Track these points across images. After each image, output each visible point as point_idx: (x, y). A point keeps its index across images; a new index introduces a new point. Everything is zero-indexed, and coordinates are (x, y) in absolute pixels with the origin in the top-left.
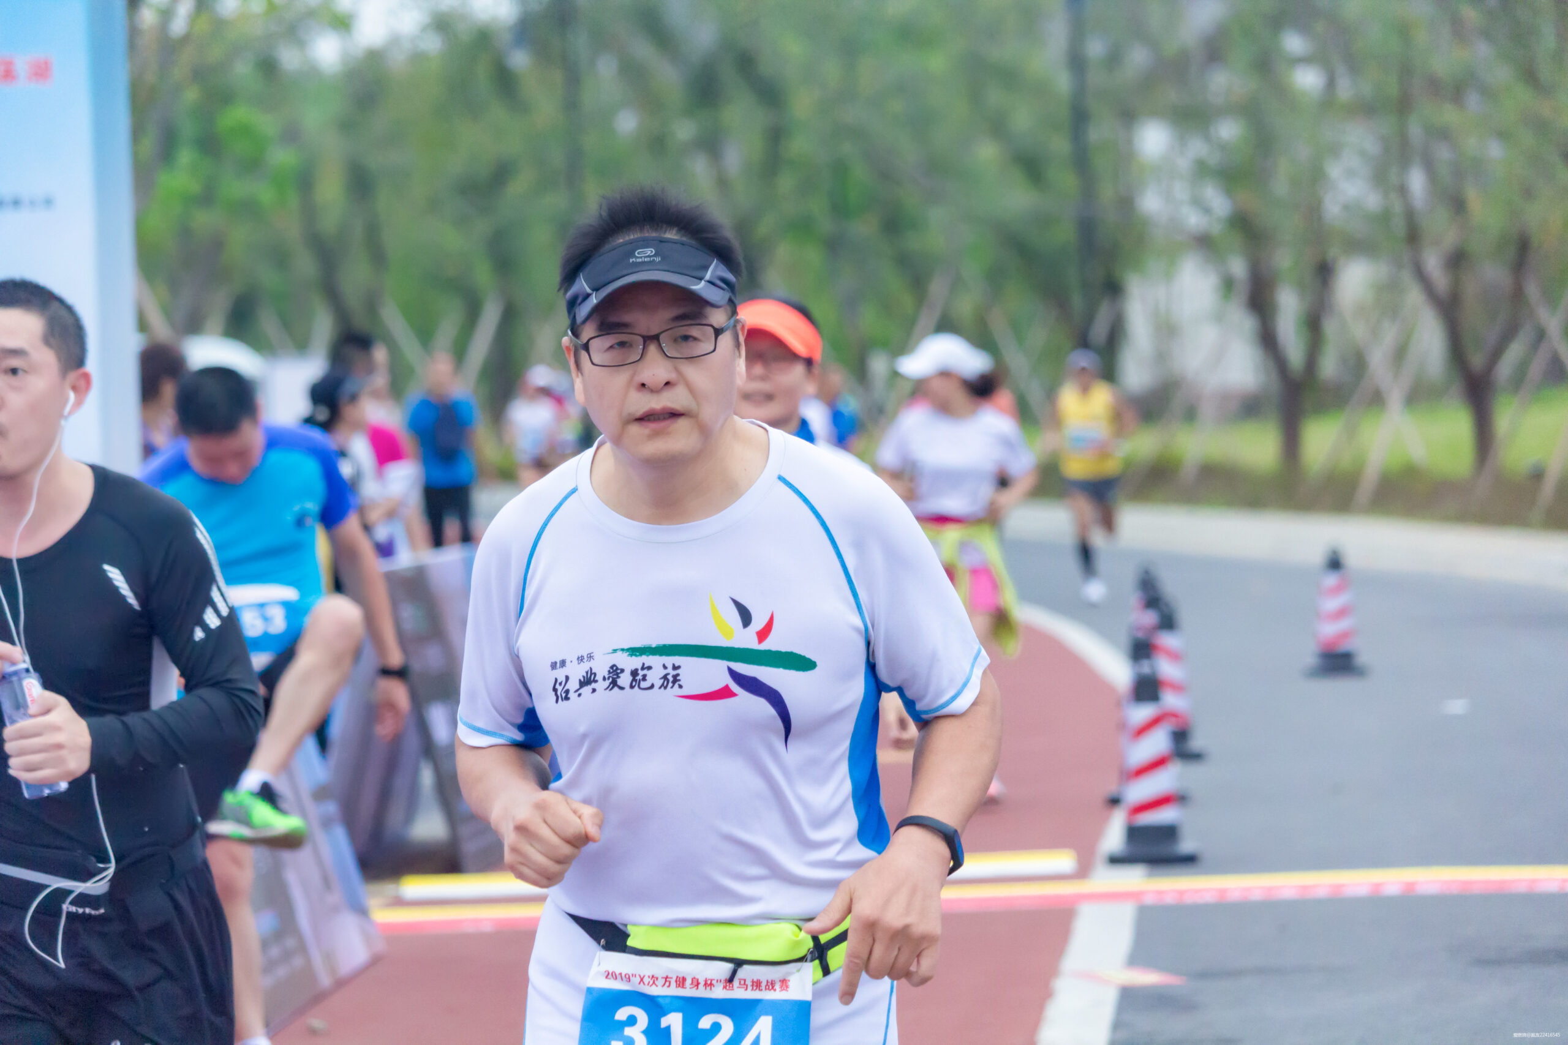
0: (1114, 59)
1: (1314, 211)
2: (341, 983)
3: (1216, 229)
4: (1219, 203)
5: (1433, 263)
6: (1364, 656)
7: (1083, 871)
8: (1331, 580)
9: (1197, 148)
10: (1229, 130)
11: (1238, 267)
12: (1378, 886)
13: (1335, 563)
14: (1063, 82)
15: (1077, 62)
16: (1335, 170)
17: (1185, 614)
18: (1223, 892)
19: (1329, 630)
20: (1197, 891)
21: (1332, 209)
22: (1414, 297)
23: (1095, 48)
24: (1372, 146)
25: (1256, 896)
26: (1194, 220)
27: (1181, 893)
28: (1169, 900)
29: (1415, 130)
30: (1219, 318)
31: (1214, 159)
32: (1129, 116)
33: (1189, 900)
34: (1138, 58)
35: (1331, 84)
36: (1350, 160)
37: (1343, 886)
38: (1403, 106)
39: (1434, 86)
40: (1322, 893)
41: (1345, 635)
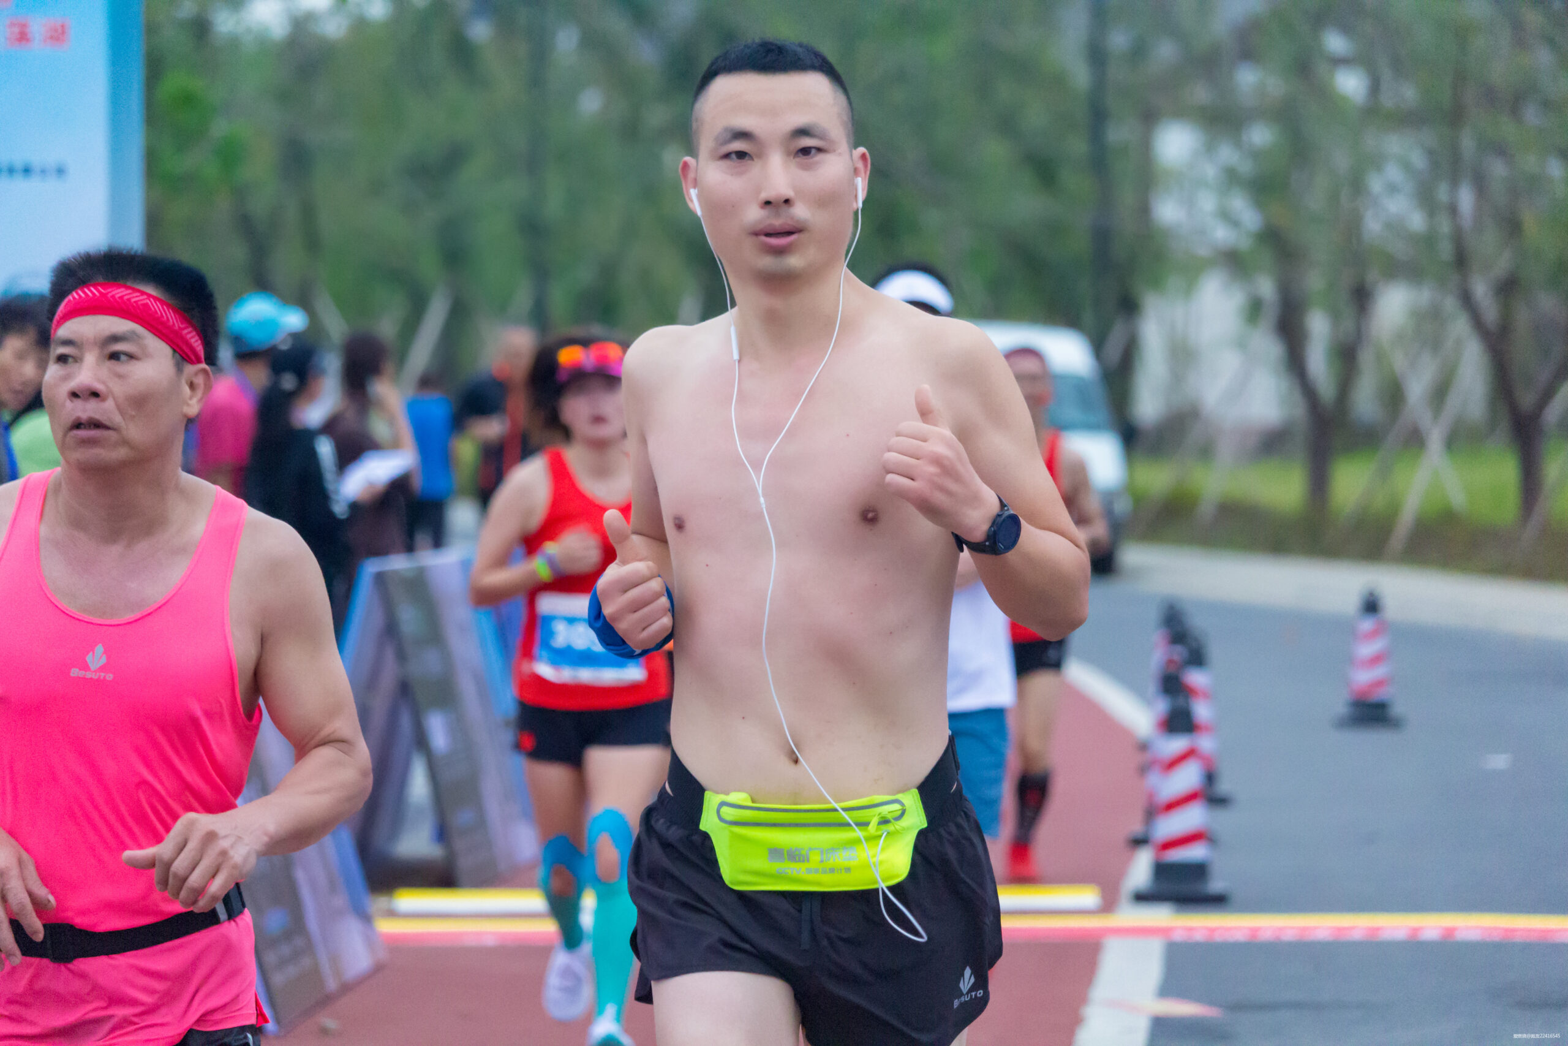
0: (1138, 52)
1: (1353, 227)
2: (346, 988)
3: (1244, 243)
4: (1250, 217)
5: (1481, 290)
6: (1398, 709)
7: (1108, 905)
8: (1367, 624)
9: (1227, 154)
10: (1260, 135)
11: (1266, 287)
12: (1416, 930)
13: (1371, 606)
14: (1080, 76)
15: (1097, 55)
16: (1376, 184)
17: (1215, 651)
18: (1255, 931)
19: (1363, 677)
20: (1229, 929)
21: (1373, 226)
22: (1460, 327)
23: (1119, 40)
24: (1418, 160)
25: (1288, 936)
26: (1222, 235)
27: (1212, 930)
28: (1199, 937)
29: (1468, 143)
30: (1241, 344)
31: (1246, 167)
32: (1150, 118)
33: (1218, 938)
34: (1165, 52)
35: (1375, 88)
36: (1393, 172)
37: (1378, 929)
38: (1455, 117)
39: (1490, 96)
40: (1357, 936)
41: (1380, 683)
